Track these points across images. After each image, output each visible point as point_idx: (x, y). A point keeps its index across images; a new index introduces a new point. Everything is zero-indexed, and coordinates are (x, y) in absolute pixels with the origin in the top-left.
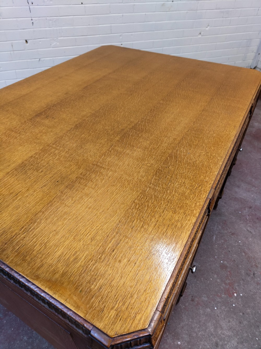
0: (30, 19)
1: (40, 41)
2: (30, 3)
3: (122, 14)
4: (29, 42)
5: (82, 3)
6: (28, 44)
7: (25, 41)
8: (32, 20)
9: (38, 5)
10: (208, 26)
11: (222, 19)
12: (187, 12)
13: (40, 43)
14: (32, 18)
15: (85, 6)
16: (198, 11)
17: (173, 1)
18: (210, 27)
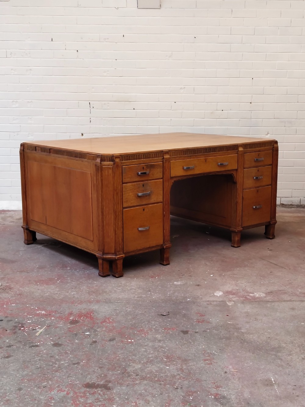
0: (90, 118)
1: (94, 135)
2: (92, 107)
3: (170, 119)
4: (84, 135)
5: (134, 109)
6: (83, 136)
7: (81, 134)
8: (90, 119)
9: (97, 109)
10: (268, 133)
11: (285, 128)
12: (240, 120)
13: (94, 136)
14: (91, 118)
15: (136, 111)
16: (252, 119)
17: (222, 110)
18: (270, 135)
